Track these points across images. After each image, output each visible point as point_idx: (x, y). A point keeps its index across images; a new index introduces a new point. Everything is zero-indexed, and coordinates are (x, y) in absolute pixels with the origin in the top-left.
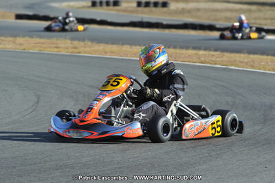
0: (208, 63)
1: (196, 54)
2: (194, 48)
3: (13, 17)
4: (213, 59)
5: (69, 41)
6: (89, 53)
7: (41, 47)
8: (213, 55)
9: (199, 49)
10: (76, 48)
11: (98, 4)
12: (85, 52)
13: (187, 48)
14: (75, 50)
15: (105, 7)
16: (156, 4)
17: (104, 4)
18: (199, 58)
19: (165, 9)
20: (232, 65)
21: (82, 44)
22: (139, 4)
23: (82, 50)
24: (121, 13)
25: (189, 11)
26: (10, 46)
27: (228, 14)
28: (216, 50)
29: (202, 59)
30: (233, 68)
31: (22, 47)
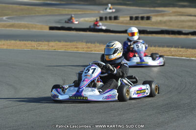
0: (177, 56)
1: (169, 50)
2: (168, 46)
3: (48, 29)
4: (181, 53)
5: (85, 44)
6: (98, 51)
7: (66, 48)
8: (180, 51)
9: (171, 47)
10: (89, 48)
11: (104, 19)
12: (95, 51)
13: (163, 46)
14: (89, 50)
15: (108, 21)
16: (142, 18)
17: (108, 19)
18: (171, 53)
19: (149, 21)
20: (193, 57)
21: (93, 45)
22: (131, 18)
23: (93, 49)
24: (119, 25)
25: (165, 22)
26: (46, 48)
27: (191, 24)
28: (182, 48)
29: (173, 53)
30: (194, 59)
31: (54, 48)
